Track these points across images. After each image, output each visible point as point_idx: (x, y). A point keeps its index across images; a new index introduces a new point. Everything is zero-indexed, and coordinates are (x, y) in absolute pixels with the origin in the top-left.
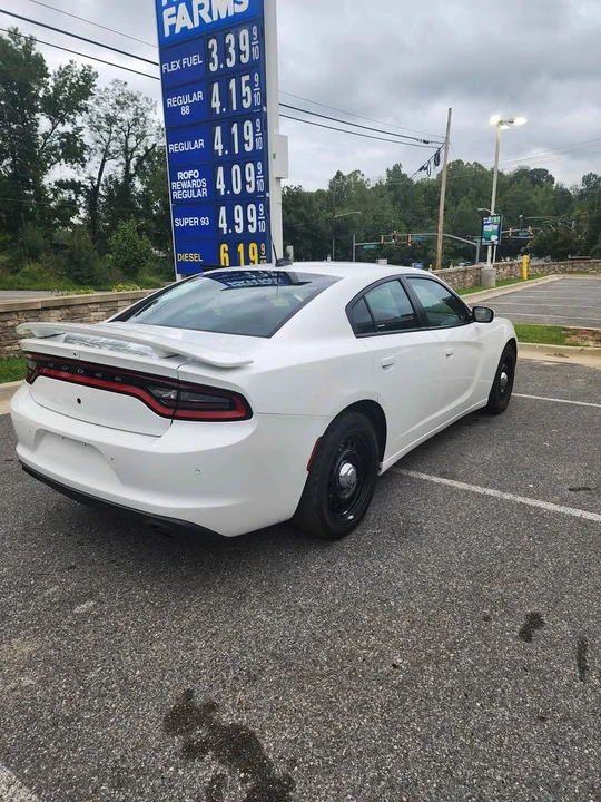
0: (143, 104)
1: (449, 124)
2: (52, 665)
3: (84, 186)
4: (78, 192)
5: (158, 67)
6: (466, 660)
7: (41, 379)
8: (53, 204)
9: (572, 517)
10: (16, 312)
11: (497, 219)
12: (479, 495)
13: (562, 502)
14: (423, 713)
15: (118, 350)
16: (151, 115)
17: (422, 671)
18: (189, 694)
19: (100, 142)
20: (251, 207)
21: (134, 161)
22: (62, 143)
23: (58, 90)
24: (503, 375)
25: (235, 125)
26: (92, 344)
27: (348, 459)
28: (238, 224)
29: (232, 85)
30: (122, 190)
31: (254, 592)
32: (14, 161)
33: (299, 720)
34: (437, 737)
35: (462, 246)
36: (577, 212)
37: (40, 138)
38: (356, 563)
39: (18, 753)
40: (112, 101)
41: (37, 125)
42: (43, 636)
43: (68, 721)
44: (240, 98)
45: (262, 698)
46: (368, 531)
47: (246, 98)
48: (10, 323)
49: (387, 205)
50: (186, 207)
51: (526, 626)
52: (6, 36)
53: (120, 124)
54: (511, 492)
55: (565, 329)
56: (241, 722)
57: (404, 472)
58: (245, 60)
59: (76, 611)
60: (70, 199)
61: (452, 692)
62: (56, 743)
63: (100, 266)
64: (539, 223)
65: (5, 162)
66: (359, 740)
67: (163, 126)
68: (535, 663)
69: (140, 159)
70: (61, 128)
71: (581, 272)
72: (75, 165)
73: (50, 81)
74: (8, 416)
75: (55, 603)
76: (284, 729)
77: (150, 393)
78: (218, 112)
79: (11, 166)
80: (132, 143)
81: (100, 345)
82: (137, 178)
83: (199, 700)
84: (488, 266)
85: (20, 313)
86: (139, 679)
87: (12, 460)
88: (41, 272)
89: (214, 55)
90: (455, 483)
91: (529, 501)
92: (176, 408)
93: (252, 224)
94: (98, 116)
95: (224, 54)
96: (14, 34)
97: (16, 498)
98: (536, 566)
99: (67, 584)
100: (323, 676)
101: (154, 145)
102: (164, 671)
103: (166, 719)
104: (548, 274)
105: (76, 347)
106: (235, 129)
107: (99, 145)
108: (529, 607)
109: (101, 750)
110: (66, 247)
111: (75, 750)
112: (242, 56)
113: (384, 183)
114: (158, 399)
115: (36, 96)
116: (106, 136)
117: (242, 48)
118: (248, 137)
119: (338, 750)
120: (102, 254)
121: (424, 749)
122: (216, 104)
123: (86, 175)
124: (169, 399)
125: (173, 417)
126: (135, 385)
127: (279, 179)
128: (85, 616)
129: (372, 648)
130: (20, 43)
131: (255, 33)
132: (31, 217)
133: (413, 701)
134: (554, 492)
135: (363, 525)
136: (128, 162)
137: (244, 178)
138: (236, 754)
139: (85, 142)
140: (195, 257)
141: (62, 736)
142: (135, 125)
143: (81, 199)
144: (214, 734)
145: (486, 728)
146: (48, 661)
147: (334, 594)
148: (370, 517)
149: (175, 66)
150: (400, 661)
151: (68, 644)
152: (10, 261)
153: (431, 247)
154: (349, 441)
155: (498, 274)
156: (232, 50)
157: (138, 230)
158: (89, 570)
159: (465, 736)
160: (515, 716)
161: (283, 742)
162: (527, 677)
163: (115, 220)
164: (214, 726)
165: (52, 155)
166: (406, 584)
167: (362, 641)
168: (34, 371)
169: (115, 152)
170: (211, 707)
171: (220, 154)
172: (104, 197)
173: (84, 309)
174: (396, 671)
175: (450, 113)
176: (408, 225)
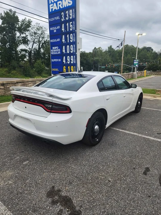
0: (44, 29)
1: (125, 35)
2: (17, 178)
3: (28, 51)
4: (26, 52)
5: (48, 20)
6: (128, 180)
7: (16, 101)
8: (20, 55)
9: (158, 141)
10: (10, 84)
11: (138, 60)
12: (132, 135)
13: (155, 137)
14: (117, 194)
15: (36, 94)
16: (46, 32)
17: (117, 182)
18: (53, 187)
20: (72, 56)
21: (41, 44)
22: (22, 39)
23: (22, 25)
24: (139, 102)
25: (68, 35)
26: (29, 92)
27: (97, 124)
28: (68, 61)
29: (68, 24)
30: (38, 52)
31: (71, 160)
32: (10, 44)
33: (83, 195)
34: (120, 201)
35: (128, 68)
36: (159, 59)
37: (17, 38)
38: (99, 152)
39: (8, 202)
40: (36, 28)
41: (16, 34)
42: (15, 170)
43: (21, 193)
44: (69, 28)
45: (73, 189)
46: (102, 144)
47: (71, 28)
48: (8, 87)
49: (108, 56)
50: (55, 56)
51: (145, 171)
52: (8, 11)
53: (38, 35)
54: (141, 134)
55: (156, 90)
56: (67, 195)
57: (112, 128)
58: (71, 18)
59: (24, 164)
60: (24, 54)
61: (125, 189)
62: (17, 199)
63: (31, 71)
64: (149, 62)
65: (8, 44)
66: (99, 201)
67: (49, 35)
68: (147, 181)
69: (43, 44)
70: (22, 35)
71: (160, 75)
72: (26, 45)
73: (20, 23)
74: (7, 111)
75: (18, 161)
76: (79, 197)
77: (45, 106)
78: (64, 31)
79: (9, 45)
80: (41, 39)
81: (31, 93)
82: (42, 49)
83: (56, 189)
84: (135, 73)
85: (11, 84)
86: (40, 183)
87: (7, 123)
88: (16, 73)
89: (63, 16)
90: (126, 131)
91: (146, 137)
92: (51, 110)
93: (72, 61)
94: (32, 32)
95: (65, 16)
96: (11, 10)
97: (8, 133)
98: (148, 155)
99: (21, 156)
100: (89, 183)
101: (47, 40)
102: (47, 180)
103: (47, 194)
104: (151, 75)
105: (25, 93)
107: (32, 40)
108: (146, 166)
109: (30, 201)
110: (23, 66)
111: (23, 201)
112: (70, 17)
113: (107, 50)
114: (47, 107)
115: (16, 27)
116: (34, 37)
117: (70, 15)
118: (71, 38)
119: (93, 203)
120: (32, 69)
121: (117, 204)
122: (63, 29)
123: (28, 48)
124: (49, 107)
125: (51, 112)
126: (41, 104)
127: (79, 49)
128: (26, 165)
130: (12, 13)
131: (74, 11)
132: (14, 59)
133: (114, 191)
134: (153, 134)
135: (101, 142)
136: (40, 44)
137: (70, 49)
138: (66, 204)
140: (57, 70)
141: (19, 197)
142: (42, 35)
143: (27, 54)
144: (60, 198)
145: (134, 199)
146: (16, 177)
147: (93, 161)
148: (103, 140)
149: (53, 19)
150: (110, 179)
151: (21, 173)
152: (8, 70)
153: (120, 67)
154: (97, 119)
155: (138, 75)
156: (67, 15)
157: (42, 62)
158: (27, 153)
159: (128, 201)
160: (142, 195)
161: (79, 201)
162: (146, 185)
163: (36, 60)
164: (60, 196)
165: (20, 42)
166: (112, 159)
167: (100, 174)
168: (14, 99)
169: (36, 42)
170: (59, 191)
171: (64, 42)
172: (33, 53)
173: (27, 83)
174: (109, 182)
175: (125, 32)
176: (114, 62)
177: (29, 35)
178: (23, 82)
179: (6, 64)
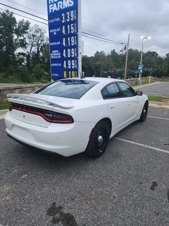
0: (43, 31)
1: (129, 39)
3: (26, 54)
4: (24, 56)
5: (48, 21)
6: (135, 196)
7: (13, 110)
8: (17, 59)
9: (165, 153)
10: (6, 90)
11: (142, 66)
12: (138, 146)
13: (162, 148)
14: (122, 212)
15: (34, 102)
16: (45, 35)
17: (122, 198)
18: (54, 204)
19: (31, 42)
20: (73, 61)
21: (40, 47)
22: (20, 42)
23: (19, 27)
24: (145, 111)
25: (69, 38)
26: (27, 100)
27: (101, 135)
28: (69, 66)
29: (68, 26)
30: (36, 56)
31: (73, 173)
32: (7, 47)
33: (86, 213)
34: (127, 219)
35: (132, 73)
36: (165, 64)
37: (14, 40)
38: (103, 165)
39: (5, 220)
40: (34, 31)
41: (13, 37)
42: (12, 185)
43: (19, 210)
44: (70, 30)
45: (76, 205)
46: (106, 155)
47: (72, 30)
48: (5, 93)
49: (111, 61)
50: (54, 61)
51: (152, 185)
52: (5, 12)
53: (36, 37)
54: (147, 145)
55: (161, 97)
56: (69, 212)
57: (116, 138)
58: (72, 19)
59: (22, 177)
60: (22, 58)
61: (131, 205)
62: (16, 217)
63: (30, 76)
64: (153, 67)
65: (4, 47)
66: (104, 219)
67: (49, 37)
68: (155, 197)
69: (42, 47)
70: (20, 38)
71: (166, 81)
72: (24, 48)
73: (17, 24)
74: (3, 119)
75: (16, 175)
76: (82, 215)
77: (45, 115)
78: (64, 34)
79: (6, 48)
80: (40, 42)
81: (29, 100)
82: (41, 52)
83: (57, 205)
84: (139, 79)
85: (8, 90)
86: (40, 198)
87: (4, 132)
88: (13, 78)
89: (63, 18)
90: (131, 142)
91: (152, 148)
92: (52, 119)
94: (30, 35)
95: (66, 18)
96: (7, 11)
97: (5, 144)
98: (155, 167)
99: (20, 169)
100: (93, 199)
101: (46, 43)
102: (47, 196)
103: (48, 211)
104: (156, 81)
105: (23, 101)
107: (31, 43)
108: (153, 180)
109: (29, 220)
110: (21, 71)
111: (21, 220)
113: (110, 55)
114: (47, 117)
115: (13, 29)
116: (32, 40)
117: (71, 16)
118: (73, 41)
119: (98, 222)
120: (30, 73)
121: (123, 222)
122: (64, 32)
123: (27, 51)
124: (50, 117)
125: (51, 122)
126: (41, 113)
127: (81, 53)
128: (24, 179)
129: (107, 191)
130: (9, 14)
131: (75, 12)
132: (11, 63)
133: (120, 208)
134: (160, 145)
135: (105, 153)
136: (38, 48)
137: (71, 53)
138: (68, 222)
139: (27, 42)
140: (57, 75)
141: (17, 215)
142: (40, 37)
143: (25, 58)
144: (62, 216)
145: (141, 217)
146: (14, 192)
147: (96, 174)
148: (107, 151)
149: (52, 21)
150: (116, 195)
151: (20, 187)
152: (5, 75)
153: (123, 73)
154: (101, 129)
155: (142, 81)
156: (68, 17)
157: (41, 67)
158: (26, 165)
159: (135, 219)
160: (150, 213)
161: (82, 219)
162: (153, 201)
163: (34, 64)
164: (62, 214)
165: (17, 46)
166: (117, 172)
167: (105, 189)
168: (11, 107)
169: (35, 45)
170: (61, 208)
171: (65, 46)
172: (31, 57)
173: (25, 89)
174: (115, 198)
175: (129, 35)
176: (117, 67)
177: (27, 37)
178: (21, 88)
179: (3, 69)
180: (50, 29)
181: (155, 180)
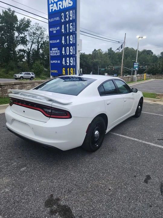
0: (43, 29)
1: (125, 37)
2: (14, 186)
3: (26, 51)
4: (25, 53)
5: (48, 20)
6: (129, 188)
7: (14, 105)
8: (18, 56)
9: (158, 148)
10: (7, 85)
11: (138, 64)
12: (133, 140)
13: (155, 143)
14: (117, 204)
15: (34, 98)
16: (45, 33)
17: (117, 191)
18: (52, 196)
20: (72, 58)
21: (40, 45)
22: (21, 39)
23: (20, 25)
24: (139, 107)
27: (97, 130)
28: (68, 63)
29: (68, 25)
30: (36, 52)
31: (70, 166)
33: (83, 204)
34: (121, 211)
35: (128, 70)
36: (159, 62)
37: (15, 38)
38: (99, 159)
39: (4, 211)
40: (35, 29)
41: (14, 34)
42: (12, 177)
43: (18, 202)
44: (69, 29)
45: (72, 197)
46: (102, 150)
47: (71, 29)
48: (5, 88)
49: (108, 59)
50: (54, 58)
51: (146, 179)
52: (7, 10)
53: (37, 35)
54: (141, 140)
55: (156, 94)
56: (66, 204)
57: (111, 133)
59: (21, 170)
60: (22, 54)
61: (125, 198)
62: (14, 209)
64: (149, 65)
65: (6, 44)
66: (99, 211)
67: (48, 35)
68: (149, 190)
69: (42, 44)
70: (21, 35)
71: (160, 78)
72: (24, 45)
73: (18, 22)
74: (4, 114)
75: (15, 168)
76: (78, 207)
77: (44, 110)
78: (63, 32)
79: (7, 45)
80: (40, 40)
81: (29, 96)
82: (41, 49)
83: (55, 197)
84: (135, 76)
85: (8, 85)
86: (38, 191)
87: (4, 126)
89: (63, 17)
90: (126, 137)
91: (146, 143)
92: (51, 115)
94: (31, 32)
95: (66, 17)
96: (9, 10)
97: (5, 137)
98: (149, 162)
99: (19, 162)
100: (89, 192)
101: (46, 41)
102: (45, 188)
103: (45, 203)
104: (151, 79)
105: (22, 96)
106: (68, 37)
107: (31, 40)
109: (27, 211)
110: (21, 67)
111: (20, 211)
112: (70, 18)
113: (107, 52)
114: (46, 112)
115: (14, 27)
116: (33, 38)
117: (71, 16)
118: (71, 39)
119: (93, 214)
120: (30, 69)
121: (117, 214)
122: (63, 31)
123: (27, 48)
124: (49, 112)
125: (50, 117)
126: (40, 108)
127: (79, 51)
128: (23, 171)
129: (103, 184)
130: (11, 12)
131: (74, 12)
132: (12, 59)
133: (115, 200)
134: (153, 140)
135: (101, 148)
136: (38, 45)
137: (70, 50)
138: (65, 214)
139: (27, 39)
140: (56, 71)
141: (16, 206)
142: (41, 35)
143: (26, 54)
144: (59, 208)
145: (135, 208)
146: (13, 184)
147: (92, 168)
148: (103, 145)
149: (52, 20)
150: (111, 188)
151: (18, 180)
152: (6, 70)
153: (119, 70)
154: (98, 125)
155: (138, 78)
156: (68, 16)
157: (40, 63)
158: (25, 158)
159: (129, 211)
160: (143, 205)
161: (78, 211)
162: (146, 194)
163: (34, 60)
164: (59, 205)
165: (18, 43)
166: (113, 165)
167: (100, 182)
168: (12, 103)
169: (35, 42)
170: (58, 199)
171: (64, 44)
172: (32, 54)
173: (25, 85)
174: (110, 191)
175: (126, 35)
176: (113, 64)
177: (28, 35)
178: (21, 84)
179: (4, 64)
180: (50, 27)
181: (148, 174)
